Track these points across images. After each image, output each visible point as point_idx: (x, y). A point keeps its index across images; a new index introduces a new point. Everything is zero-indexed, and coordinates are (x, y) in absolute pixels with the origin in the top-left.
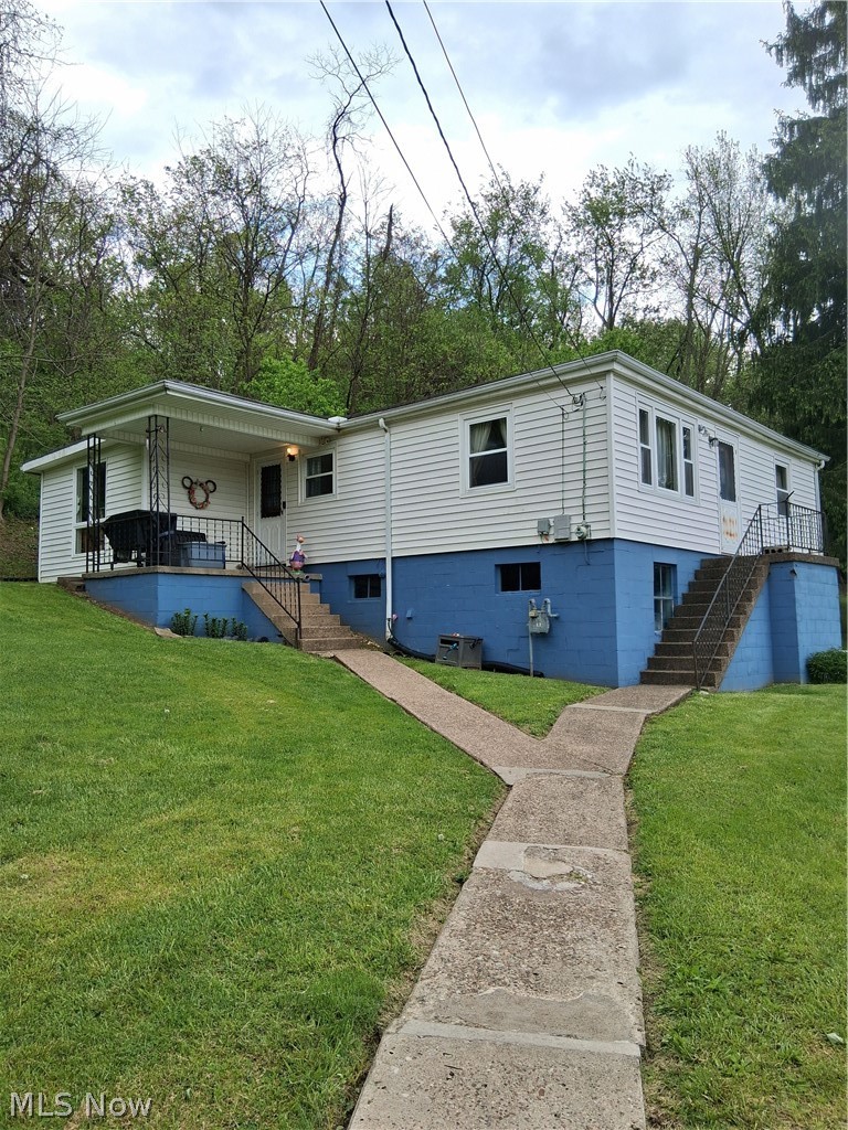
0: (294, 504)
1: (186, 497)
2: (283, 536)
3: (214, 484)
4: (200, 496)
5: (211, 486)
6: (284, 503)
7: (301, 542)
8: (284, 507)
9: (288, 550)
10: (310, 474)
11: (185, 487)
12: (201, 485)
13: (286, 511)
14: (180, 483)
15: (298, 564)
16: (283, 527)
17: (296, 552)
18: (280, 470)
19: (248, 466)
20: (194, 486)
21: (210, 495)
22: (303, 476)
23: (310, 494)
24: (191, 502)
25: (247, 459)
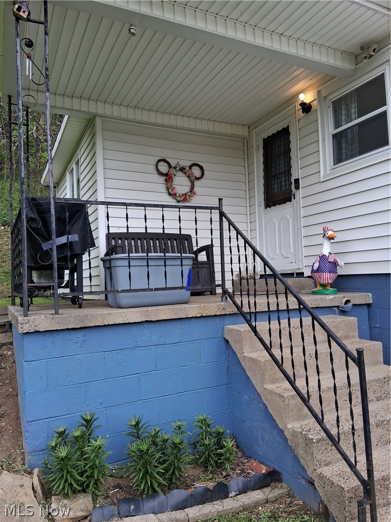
0: (313, 179)
1: (162, 187)
2: (297, 231)
3: (201, 168)
4: (181, 184)
5: (196, 172)
6: (297, 181)
7: (331, 238)
8: (297, 187)
9: (306, 252)
10: (337, 124)
11: (160, 173)
12: (182, 169)
13: (300, 193)
14: (152, 169)
15: (327, 277)
16: (296, 217)
17: (323, 258)
18: (289, 134)
19: (246, 142)
20: (172, 171)
21: (196, 183)
22: (326, 129)
23: (339, 158)
24: (170, 194)
25: (244, 132)
